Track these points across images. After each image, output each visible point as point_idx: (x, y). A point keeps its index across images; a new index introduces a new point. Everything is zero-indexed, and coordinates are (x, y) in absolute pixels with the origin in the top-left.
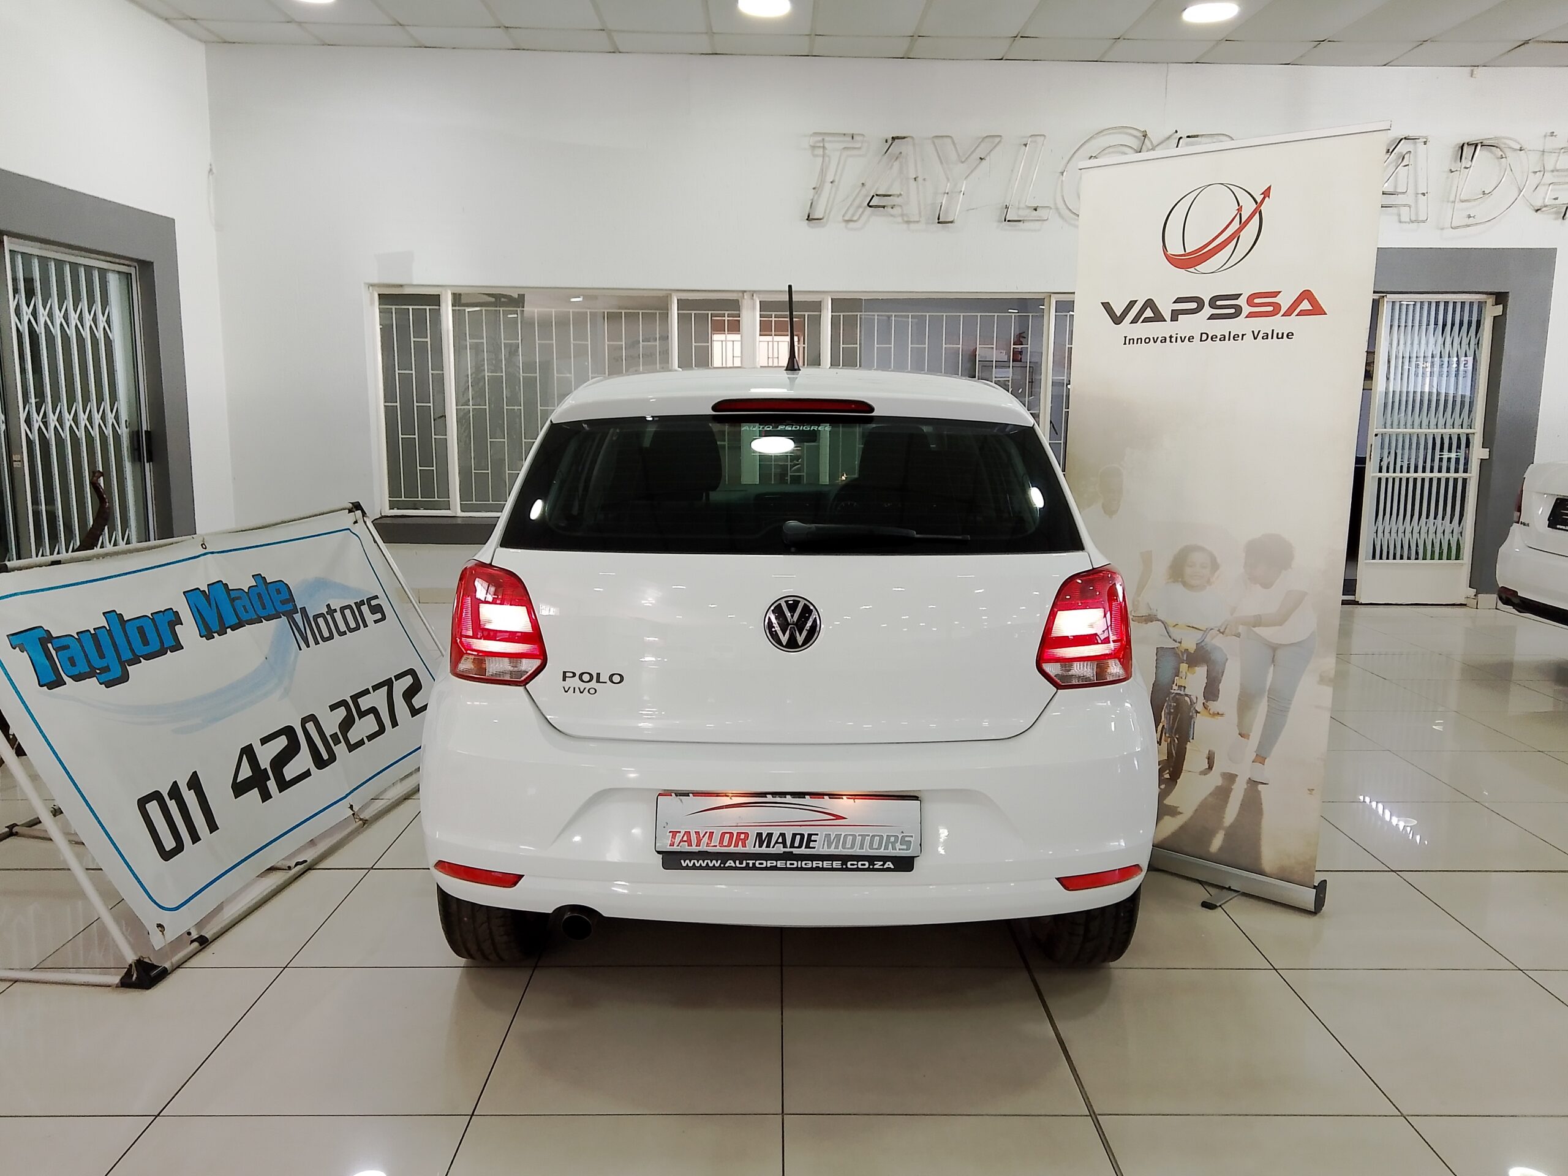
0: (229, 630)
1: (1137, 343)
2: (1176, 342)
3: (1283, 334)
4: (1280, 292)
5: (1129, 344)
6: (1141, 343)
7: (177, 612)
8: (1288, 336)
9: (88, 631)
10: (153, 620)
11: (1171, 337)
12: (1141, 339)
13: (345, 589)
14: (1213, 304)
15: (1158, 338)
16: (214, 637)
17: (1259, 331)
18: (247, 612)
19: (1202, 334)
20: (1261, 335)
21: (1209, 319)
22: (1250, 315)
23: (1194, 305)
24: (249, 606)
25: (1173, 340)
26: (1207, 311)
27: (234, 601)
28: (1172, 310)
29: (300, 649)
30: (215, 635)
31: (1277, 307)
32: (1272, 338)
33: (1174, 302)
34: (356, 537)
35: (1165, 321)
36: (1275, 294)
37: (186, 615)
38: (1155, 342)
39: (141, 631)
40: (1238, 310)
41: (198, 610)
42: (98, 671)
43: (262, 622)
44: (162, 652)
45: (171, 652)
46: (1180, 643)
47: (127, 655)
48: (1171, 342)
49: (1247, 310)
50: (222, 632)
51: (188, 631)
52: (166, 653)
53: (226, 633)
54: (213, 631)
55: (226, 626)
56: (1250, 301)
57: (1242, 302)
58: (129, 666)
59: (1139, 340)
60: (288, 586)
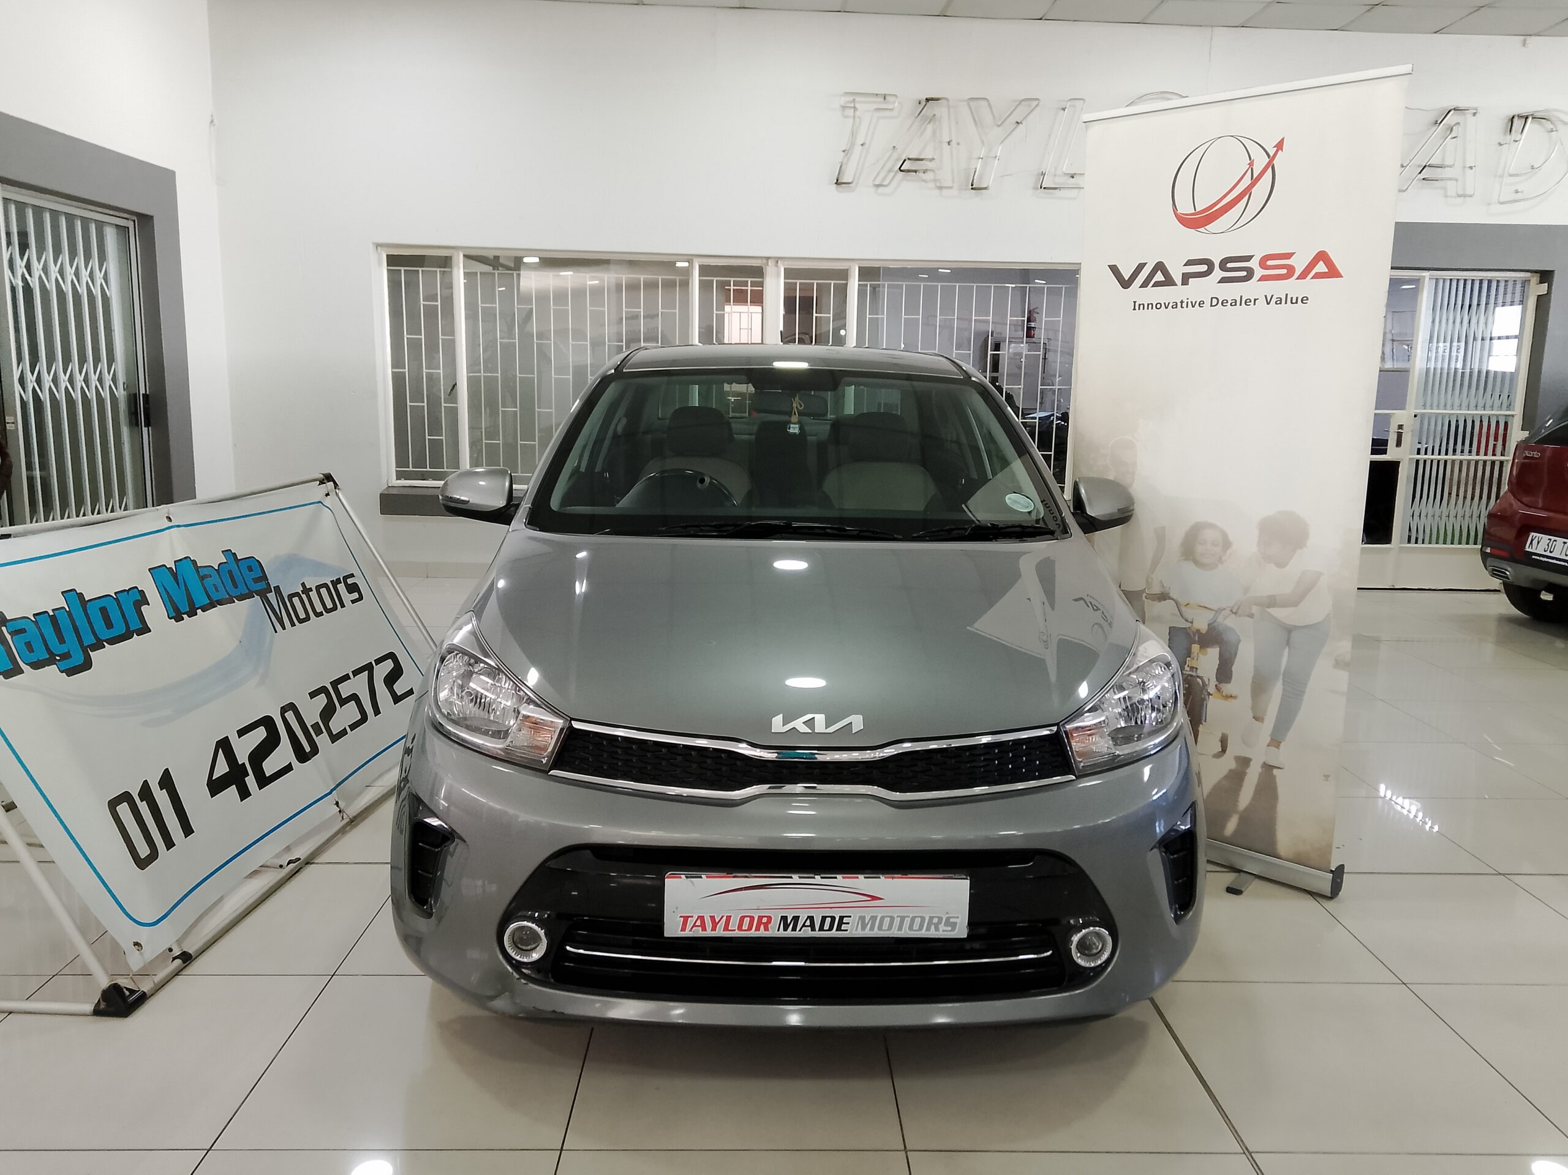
0: (199, 611)
2: (1187, 307)
3: (1297, 298)
4: (1294, 253)
5: (1139, 309)
6: (1152, 309)
7: (142, 590)
8: (1302, 300)
9: (46, 612)
10: (117, 600)
11: (1182, 302)
12: (1152, 304)
13: (320, 567)
14: (1223, 266)
15: (1169, 303)
16: (183, 619)
17: (1272, 296)
18: (217, 591)
19: (1212, 298)
20: (1274, 300)
21: (1219, 282)
22: (1263, 279)
23: (1204, 268)
24: (220, 585)
25: (1184, 305)
26: (1218, 274)
27: (203, 580)
28: (1183, 274)
29: (276, 632)
30: (185, 616)
31: (1291, 270)
32: (1286, 303)
33: (1186, 265)
34: (330, 511)
35: (1176, 285)
36: (1289, 256)
37: (153, 595)
38: (1166, 308)
39: (104, 611)
40: (1250, 273)
41: (165, 589)
42: (58, 658)
43: (234, 602)
44: (126, 636)
45: (138, 635)
46: (1192, 623)
47: (89, 640)
48: (1182, 307)
49: (1259, 272)
50: (192, 613)
51: (155, 612)
52: (133, 637)
53: (196, 614)
54: (182, 612)
55: (197, 607)
56: (1263, 263)
57: (1254, 264)
58: (92, 651)
59: (1150, 306)
60: (260, 563)
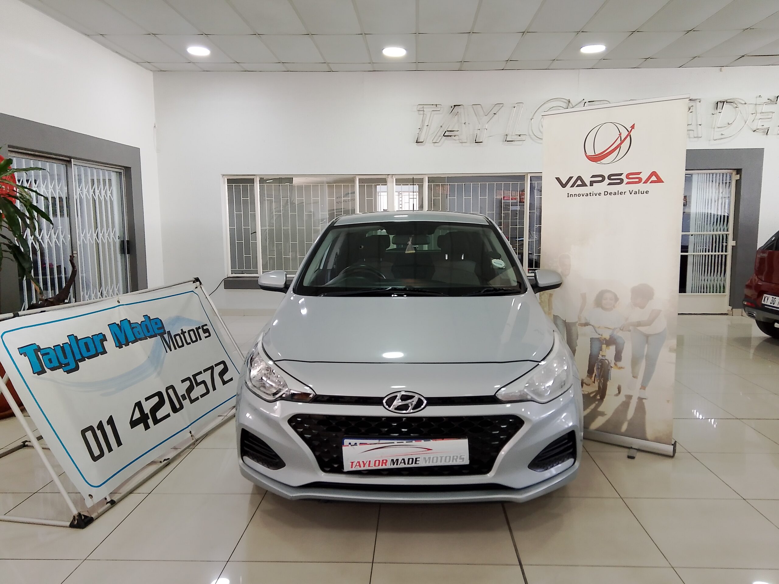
0: (130, 344)
1: (574, 196)
2: (593, 195)
3: (644, 191)
4: (641, 172)
5: (571, 197)
6: (576, 196)
7: (104, 335)
8: (646, 192)
9: (59, 345)
10: (92, 339)
11: (590, 193)
12: (576, 194)
13: (190, 321)
14: (609, 177)
15: (584, 194)
16: (123, 347)
17: (632, 191)
18: (139, 334)
19: (605, 192)
20: (633, 192)
21: (608, 185)
22: (628, 183)
23: (600, 179)
24: (141, 331)
25: (591, 195)
26: (607, 181)
27: (133, 329)
28: (590, 181)
29: (168, 352)
31: (640, 179)
32: (639, 194)
33: (591, 177)
34: (197, 295)
35: (587, 186)
36: (639, 173)
37: (109, 336)
38: (583, 196)
39: (86, 344)
40: (622, 180)
41: (115, 334)
42: (63, 365)
43: (147, 339)
44: (96, 355)
45: (101, 355)
46: (602, 335)
47: (78, 357)
49: (626, 181)
50: (127, 344)
51: (110, 344)
52: (99, 355)
54: (122, 344)
55: (129, 341)
56: (627, 176)
57: (623, 177)
58: (80, 362)
60: (161, 320)
